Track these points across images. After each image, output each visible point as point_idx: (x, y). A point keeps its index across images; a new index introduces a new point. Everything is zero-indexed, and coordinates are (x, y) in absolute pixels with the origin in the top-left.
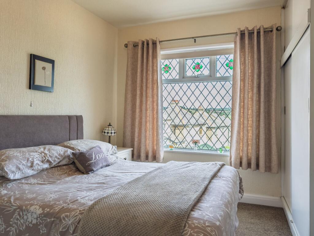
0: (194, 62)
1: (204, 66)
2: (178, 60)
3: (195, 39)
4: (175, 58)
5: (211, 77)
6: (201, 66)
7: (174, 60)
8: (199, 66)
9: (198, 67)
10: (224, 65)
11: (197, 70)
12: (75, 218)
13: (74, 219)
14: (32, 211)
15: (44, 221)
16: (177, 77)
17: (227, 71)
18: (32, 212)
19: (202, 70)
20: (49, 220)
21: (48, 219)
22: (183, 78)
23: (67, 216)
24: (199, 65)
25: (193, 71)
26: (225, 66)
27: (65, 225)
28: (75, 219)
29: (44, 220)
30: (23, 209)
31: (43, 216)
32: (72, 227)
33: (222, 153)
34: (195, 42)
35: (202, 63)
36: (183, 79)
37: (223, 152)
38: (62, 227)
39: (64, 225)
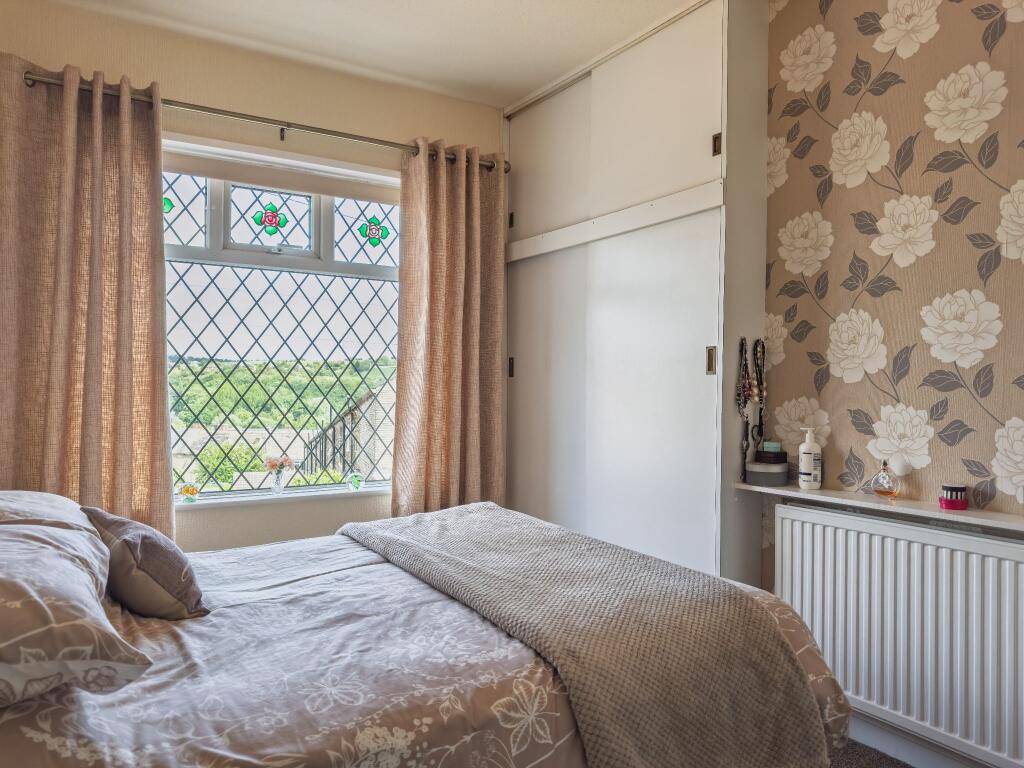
0: (257, 199)
1: (292, 222)
2: (201, 181)
3: (284, 128)
4: (192, 172)
5: (317, 260)
6: (281, 216)
7: (186, 178)
8: (275, 217)
9: (271, 219)
10: (355, 229)
11: (270, 229)
12: (537, 700)
13: (536, 704)
14: (372, 752)
15: (433, 762)
16: (200, 242)
17: (362, 247)
18: (376, 754)
19: (285, 230)
20: (453, 749)
21: (447, 747)
22: (225, 248)
23: (511, 707)
24: (275, 214)
25: (258, 228)
26: (358, 234)
27: (523, 731)
28: (541, 703)
29: (433, 756)
30: (332, 759)
31: (425, 745)
32: (543, 728)
33: (361, 489)
34: (282, 138)
35: (284, 210)
36: (226, 252)
37: (362, 484)
38: (514, 742)
39: (520, 735)
